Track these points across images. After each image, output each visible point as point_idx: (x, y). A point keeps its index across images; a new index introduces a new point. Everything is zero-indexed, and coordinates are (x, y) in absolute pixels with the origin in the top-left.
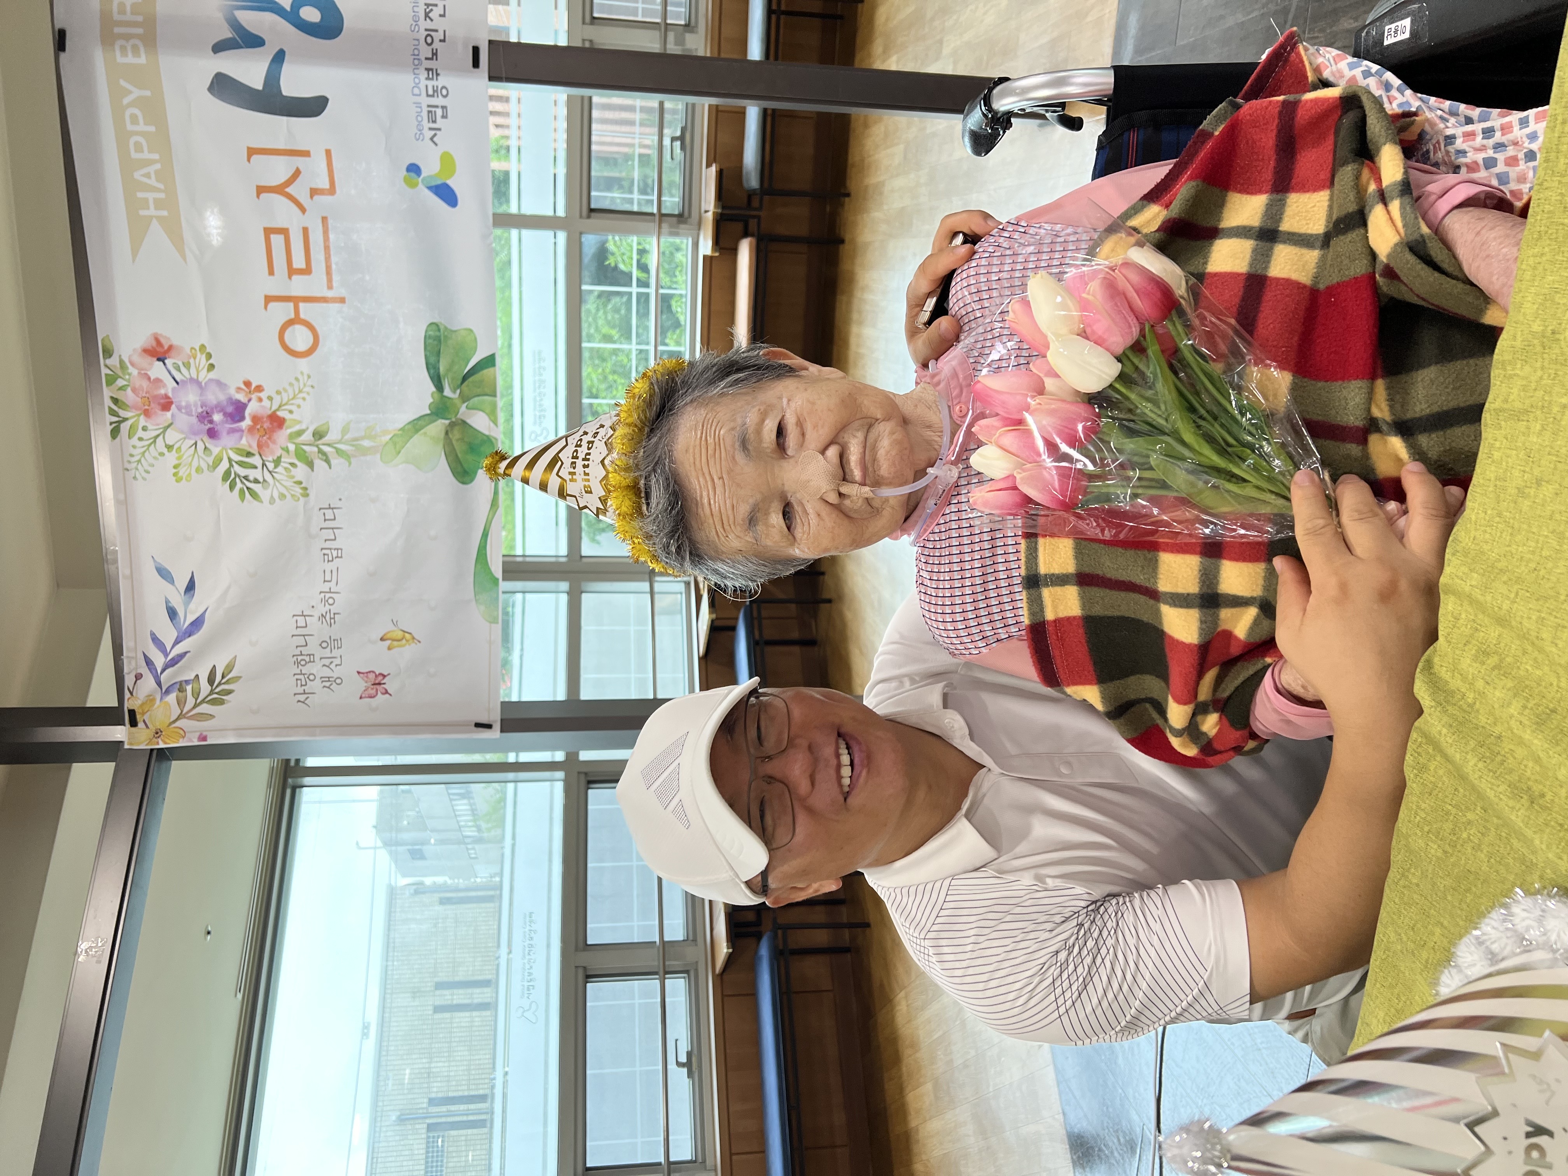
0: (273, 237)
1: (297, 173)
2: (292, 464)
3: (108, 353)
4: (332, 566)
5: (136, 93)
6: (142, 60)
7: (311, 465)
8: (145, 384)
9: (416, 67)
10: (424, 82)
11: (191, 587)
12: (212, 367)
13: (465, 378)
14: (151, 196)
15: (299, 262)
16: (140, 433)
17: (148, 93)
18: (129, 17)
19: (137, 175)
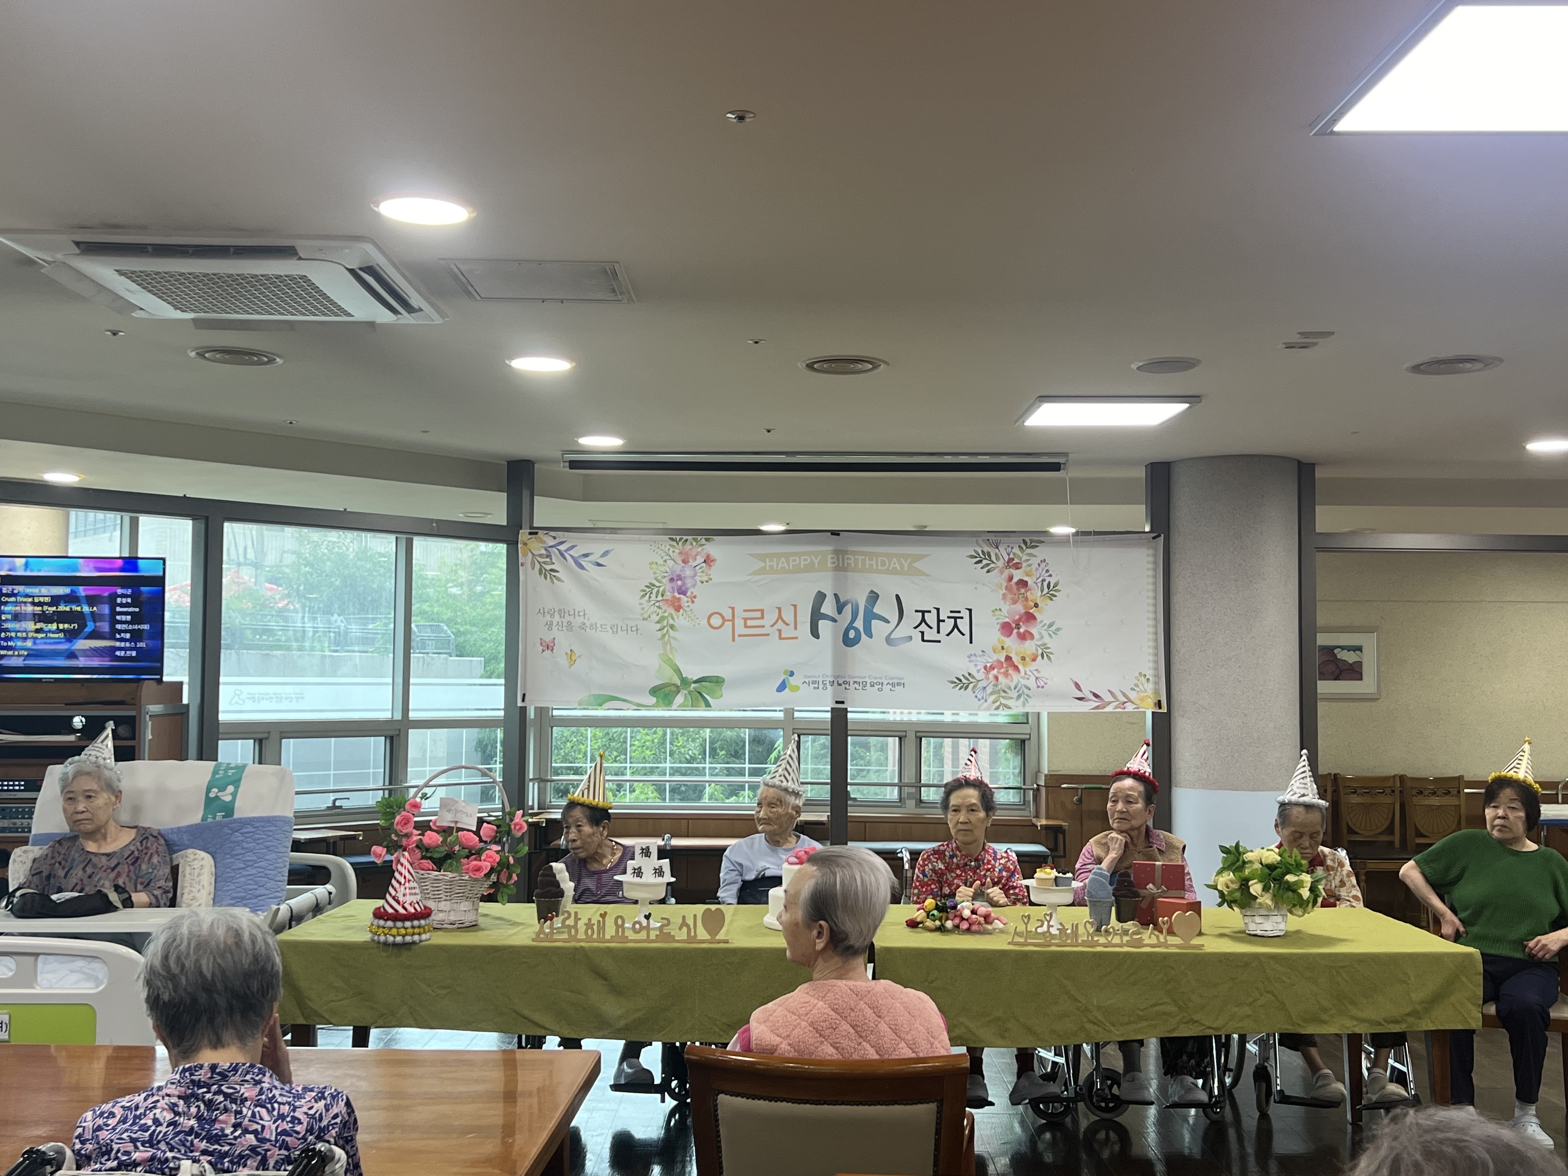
0: (760, 613)
1: (788, 625)
2: (658, 615)
3: (707, 540)
4: (609, 629)
5: (816, 561)
6: (830, 565)
7: (658, 622)
8: (694, 553)
9: (834, 677)
10: (828, 680)
11: (599, 565)
12: (702, 582)
13: (699, 693)
14: (774, 564)
15: (749, 623)
16: (672, 549)
17: (816, 566)
18: (846, 561)
19: (783, 559)
